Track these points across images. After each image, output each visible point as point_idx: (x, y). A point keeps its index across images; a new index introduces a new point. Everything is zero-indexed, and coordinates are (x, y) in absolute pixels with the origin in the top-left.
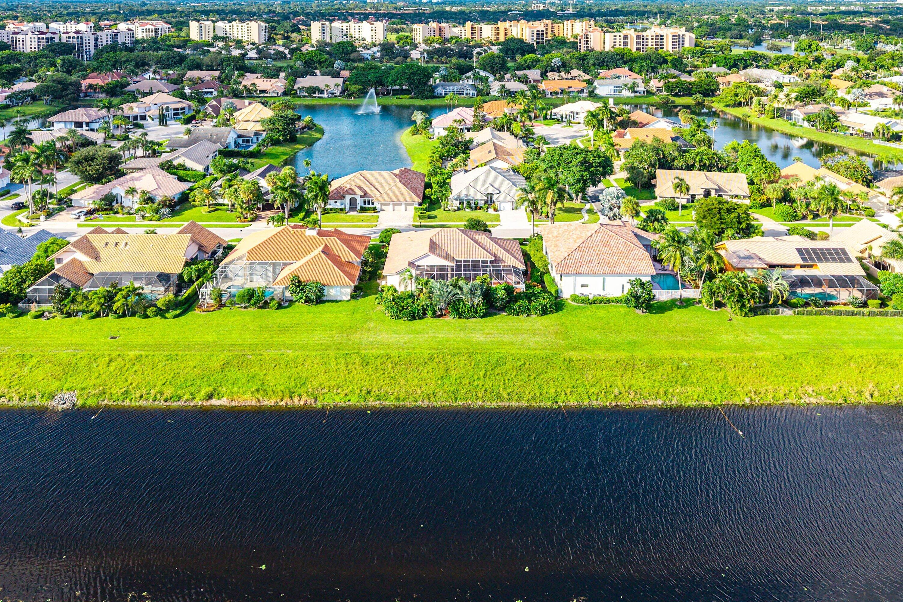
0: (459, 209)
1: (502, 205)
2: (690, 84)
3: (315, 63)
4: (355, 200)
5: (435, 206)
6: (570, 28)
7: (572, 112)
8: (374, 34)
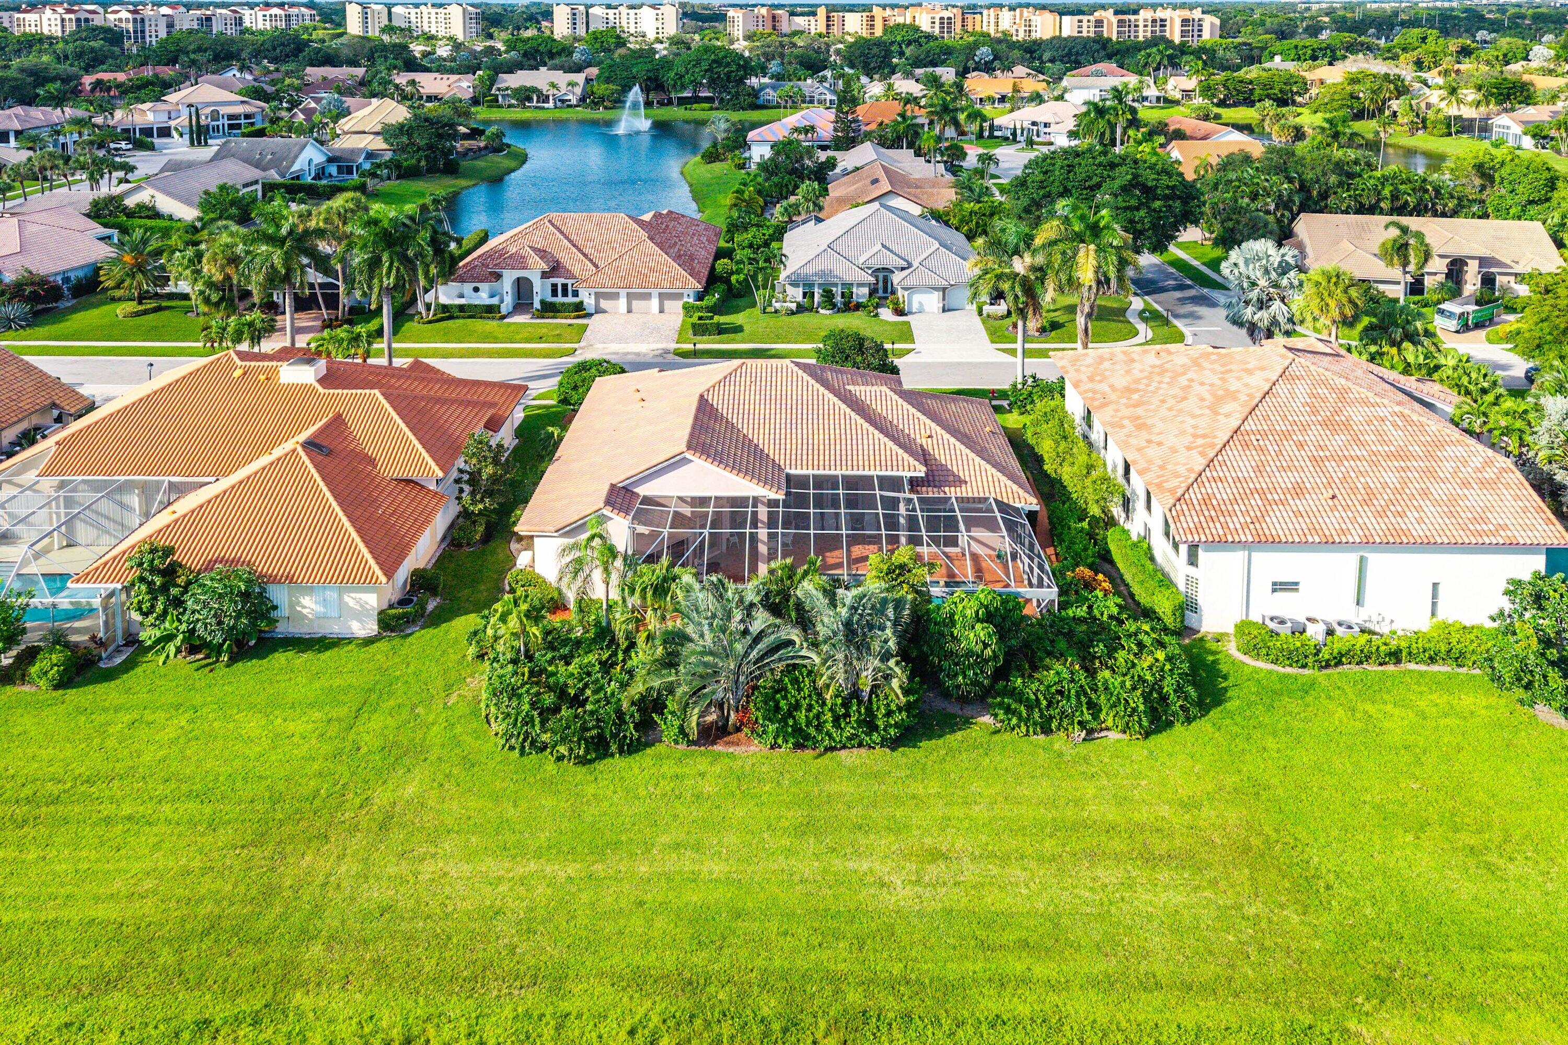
0: (800, 309)
1: (917, 299)
2: (1251, 82)
3: (541, 54)
4: (529, 282)
5: (741, 302)
6: (992, 20)
7: (1034, 124)
8: (660, 26)
